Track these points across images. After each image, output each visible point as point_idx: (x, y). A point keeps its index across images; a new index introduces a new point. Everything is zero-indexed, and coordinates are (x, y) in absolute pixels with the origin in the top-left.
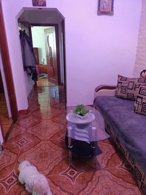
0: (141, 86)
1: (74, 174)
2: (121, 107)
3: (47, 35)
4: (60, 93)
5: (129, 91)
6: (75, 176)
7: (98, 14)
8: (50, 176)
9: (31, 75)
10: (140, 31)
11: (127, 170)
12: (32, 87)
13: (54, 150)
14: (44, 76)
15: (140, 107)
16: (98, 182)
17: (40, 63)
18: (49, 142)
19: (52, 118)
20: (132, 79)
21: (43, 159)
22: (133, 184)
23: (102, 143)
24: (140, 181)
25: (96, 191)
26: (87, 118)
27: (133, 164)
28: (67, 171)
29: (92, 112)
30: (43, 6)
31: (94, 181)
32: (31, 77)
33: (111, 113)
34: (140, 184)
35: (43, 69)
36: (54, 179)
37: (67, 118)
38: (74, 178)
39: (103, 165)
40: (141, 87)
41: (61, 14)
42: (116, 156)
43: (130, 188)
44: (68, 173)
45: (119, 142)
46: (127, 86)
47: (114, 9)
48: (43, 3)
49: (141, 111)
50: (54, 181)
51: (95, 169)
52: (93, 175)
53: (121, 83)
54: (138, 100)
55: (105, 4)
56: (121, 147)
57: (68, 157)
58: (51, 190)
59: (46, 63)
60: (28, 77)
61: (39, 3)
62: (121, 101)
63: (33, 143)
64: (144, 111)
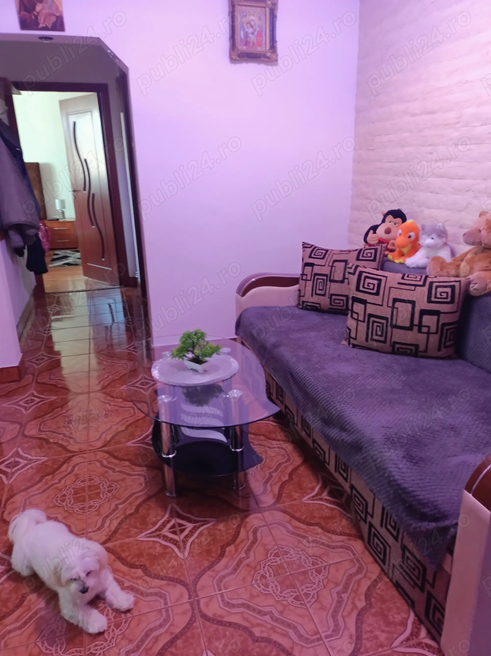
0: (359, 269)
1: (182, 531)
2: (313, 334)
3: (72, 119)
4: (128, 310)
5: (335, 288)
6: (187, 537)
7: (232, 60)
8: (110, 545)
9: (22, 255)
10: (358, 111)
11: (333, 503)
12: (26, 296)
13: (118, 476)
14: (66, 257)
15: (363, 327)
16: (254, 543)
17: (51, 215)
18: (100, 455)
19: (104, 388)
20: (342, 252)
21: (87, 505)
22: (348, 535)
23: (265, 443)
24: (365, 521)
25: (248, 565)
26: (216, 368)
27: (346, 479)
28: (164, 525)
29: (229, 354)
30: (54, 28)
31: (242, 541)
32: (23, 260)
33: (286, 353)
34: (365, 528)
35: (61, 234)
36: (124, 551)
37: (155, 373)
38: (184, 542)
39: (267, 500)
40: (361, 273)
41: (115, 57)
42: (304, 471)
43: (341, 547)
44: (165, 532)
45: (308, 427)
46: (328, 273)
47: (280, 46)
48: (53, 19)
49: (367, 340)
50: (123, 555)
51: (247, 511)
52: (239, 526)
53: (312, 265)
54: (355, 310)
55: (250, 30)
56: (314, 441)
57: (164, 488)
58: (116, 579)
59: (70, 214)
60: (13, 260)
61: (41, 19)
62: (314, 318)
63: (50, 463)
64: (372, 339)
